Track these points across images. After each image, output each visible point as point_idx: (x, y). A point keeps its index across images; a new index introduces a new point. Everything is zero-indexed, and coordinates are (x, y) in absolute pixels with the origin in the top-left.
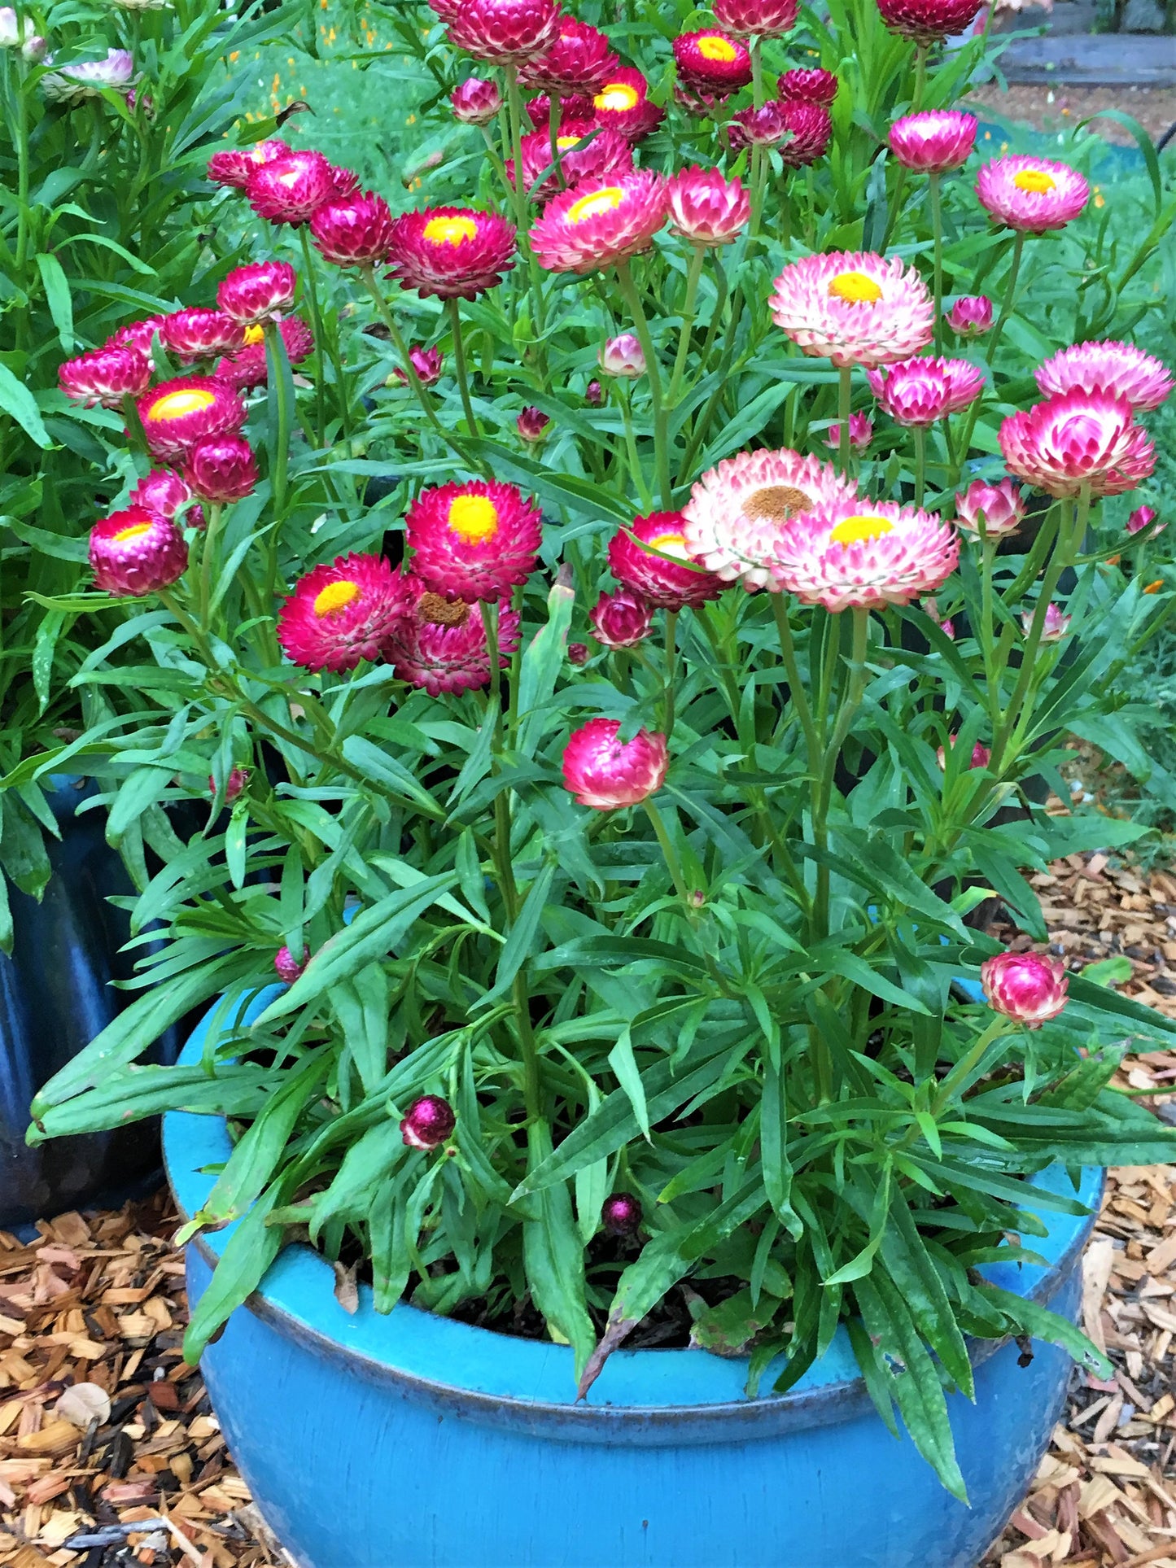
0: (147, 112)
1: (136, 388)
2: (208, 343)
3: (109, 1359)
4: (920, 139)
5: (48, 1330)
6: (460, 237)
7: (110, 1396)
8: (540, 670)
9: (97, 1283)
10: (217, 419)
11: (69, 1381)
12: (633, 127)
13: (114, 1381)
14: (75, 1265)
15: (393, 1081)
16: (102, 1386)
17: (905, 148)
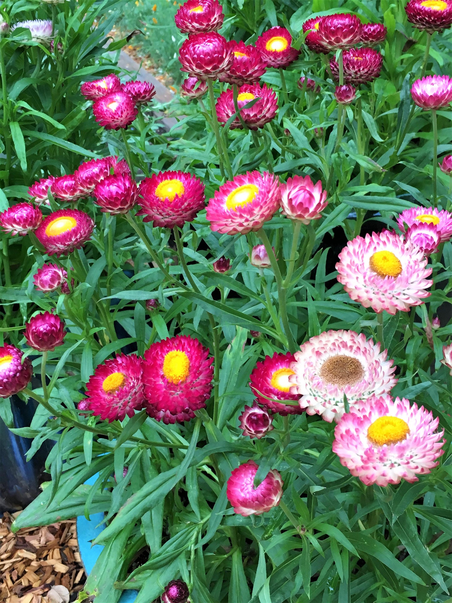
0: (60, 51)
1: (34, 226)
2: (73, 195)
3: (70, 573)
4: (427, 95)
5: (45, 558)
6: (174, 195)
7: (69, 591)
8: (232, 361)
9: (66, 536)
10: (76, 235)
11: (53, 583)
12: (285, 59)
13: (72, 583)
14: (57, 526)
15: (164, 550)
16: (66, 587)
17: (419, 99)
